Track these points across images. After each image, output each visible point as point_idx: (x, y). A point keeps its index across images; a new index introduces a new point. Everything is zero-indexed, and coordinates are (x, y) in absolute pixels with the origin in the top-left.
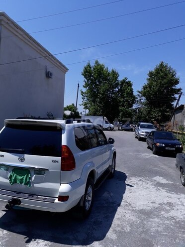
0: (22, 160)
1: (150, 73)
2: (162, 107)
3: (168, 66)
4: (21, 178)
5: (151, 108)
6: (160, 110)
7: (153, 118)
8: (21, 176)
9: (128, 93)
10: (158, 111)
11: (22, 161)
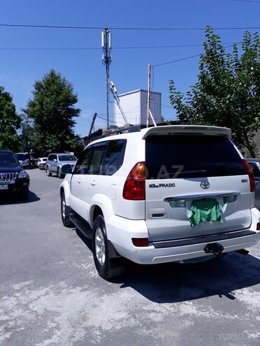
0: (206, 186)
1: (37, 83)
2: (60, 133)
3: (62, 78)
4: (208, 212)
5: (45, 135)
6: (58, 137)
7: (50, 148)
8: (207, 210)
9: (8, 112)
10: (55, 138)
11: (206, 188)
